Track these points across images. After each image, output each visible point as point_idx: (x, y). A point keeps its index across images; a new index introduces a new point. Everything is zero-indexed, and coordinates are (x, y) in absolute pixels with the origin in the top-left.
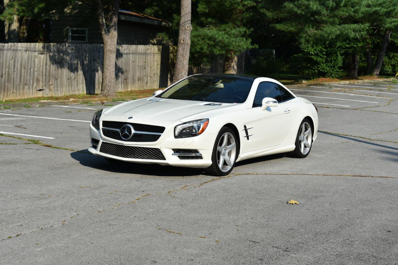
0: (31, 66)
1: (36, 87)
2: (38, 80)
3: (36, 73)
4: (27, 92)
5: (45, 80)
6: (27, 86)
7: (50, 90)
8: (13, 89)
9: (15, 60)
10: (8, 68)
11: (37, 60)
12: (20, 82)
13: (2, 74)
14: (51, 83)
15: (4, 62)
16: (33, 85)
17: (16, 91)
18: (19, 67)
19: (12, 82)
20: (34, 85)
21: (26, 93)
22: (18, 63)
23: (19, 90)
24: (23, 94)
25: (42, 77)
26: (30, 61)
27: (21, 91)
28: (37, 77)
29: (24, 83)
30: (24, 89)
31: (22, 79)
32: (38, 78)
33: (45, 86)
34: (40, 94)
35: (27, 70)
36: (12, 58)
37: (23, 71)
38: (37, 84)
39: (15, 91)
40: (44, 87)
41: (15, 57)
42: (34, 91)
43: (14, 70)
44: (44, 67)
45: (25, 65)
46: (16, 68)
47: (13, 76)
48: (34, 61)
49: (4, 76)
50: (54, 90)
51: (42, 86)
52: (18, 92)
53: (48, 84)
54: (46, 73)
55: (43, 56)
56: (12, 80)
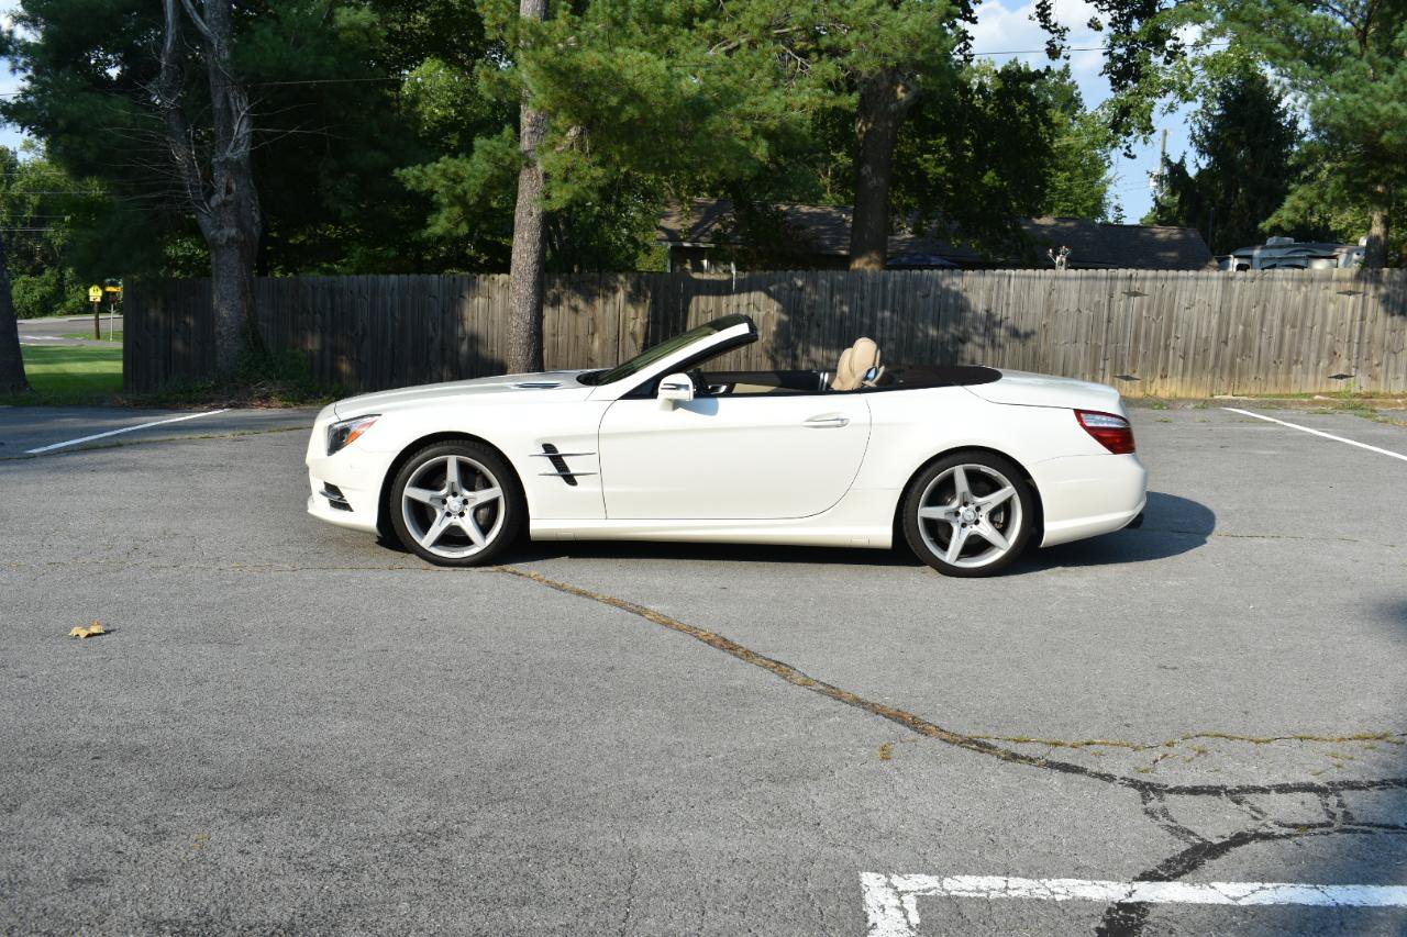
0: (1313, 320)
1: (1328, 370)
2: (1335, 354)
3: (1329, 337)
4: (1299, 380)
5: (1358, 353)
6: (1300, 366)
7: (1374, 378)
8: (1258, 372)
9: (1265, 306)
10: (1244, 325)
11: (1331, 307)
12: (1279, 356)
13: (1227, 338)
14: (1376, 362)
15: (1234, 310)
16: (1318, 364)
17: (1266, 375)
18: (1277, 322)
19: (1256, 356)
20: (1321, 364)
21: (1295, 381)
22: (1273, 314)
23: (1276, 374)
24: (1287, 384)
25: (1349, 347)
26: (1311, 309)
27: (1282, 377)
28: (1332, 347)
29: (1290, 359)
30: (1289, 371)
31: (1286, 348)
32: (1336, 349)
33: (1357, 368)
34: (1340, 386)
35: (1302, 330)
36: (1258, 303)
37: (1288, 332)
38: (1331, 363)
39: (1262, 376)
40: (1354, 369)
41: (1267, 300)
42: (1320, 378)
43: (1261, 330)
44: (1358, 324)
45: (1296, 319)
46: (1267, 323)
47: (1257, 344)
48: (1325, 311)
49: (1230, 343)
50: (1386, 379)
51: (1349, 368)
52: (1271, 377)
53: (1365, 364)
54: (1360, 338)
55: (1352, 298)
56: (1257, 350)
